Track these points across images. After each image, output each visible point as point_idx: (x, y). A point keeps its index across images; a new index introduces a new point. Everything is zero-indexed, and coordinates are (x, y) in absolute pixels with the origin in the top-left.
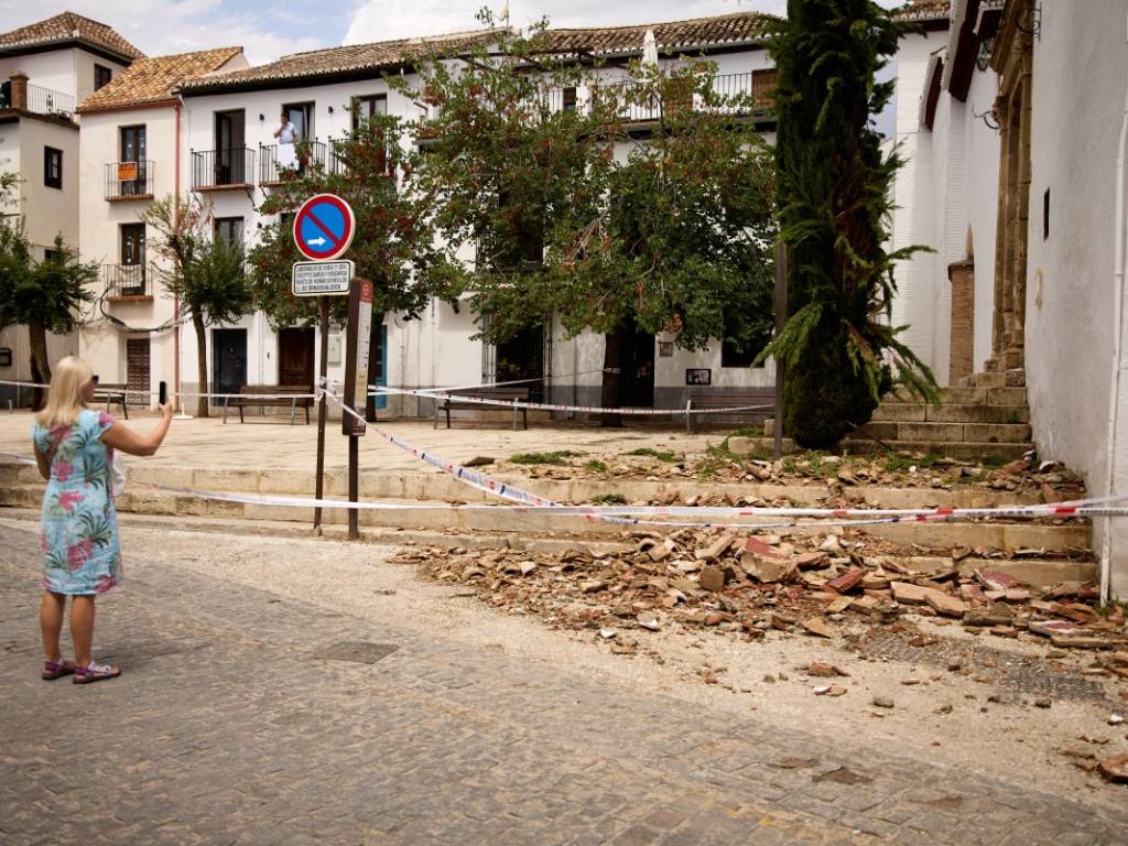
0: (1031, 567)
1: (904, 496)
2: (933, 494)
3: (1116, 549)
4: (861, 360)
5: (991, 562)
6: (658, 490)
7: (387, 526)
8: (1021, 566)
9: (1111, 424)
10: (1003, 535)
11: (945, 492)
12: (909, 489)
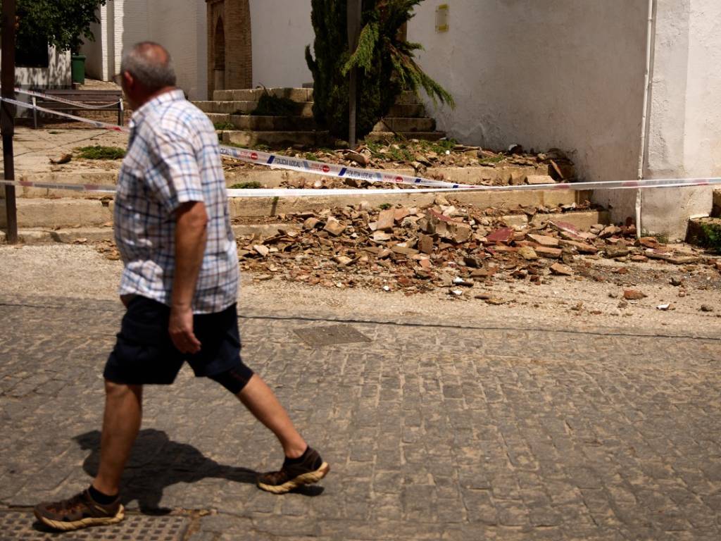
0: (574, 217)
1: (466, 172)
2: (485, 170)
3: (647, 200)
4: (406, 70)
5: (551, 215)
6: (283, 178)
7: (28, 227)
8: (568, 217)
9: (644, 119)
10: (543, 196)
11: (492, 168)
12: (469, 168)
